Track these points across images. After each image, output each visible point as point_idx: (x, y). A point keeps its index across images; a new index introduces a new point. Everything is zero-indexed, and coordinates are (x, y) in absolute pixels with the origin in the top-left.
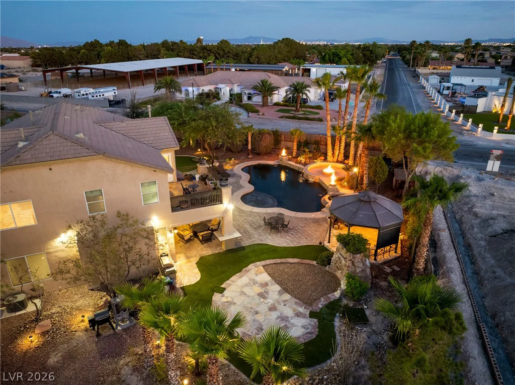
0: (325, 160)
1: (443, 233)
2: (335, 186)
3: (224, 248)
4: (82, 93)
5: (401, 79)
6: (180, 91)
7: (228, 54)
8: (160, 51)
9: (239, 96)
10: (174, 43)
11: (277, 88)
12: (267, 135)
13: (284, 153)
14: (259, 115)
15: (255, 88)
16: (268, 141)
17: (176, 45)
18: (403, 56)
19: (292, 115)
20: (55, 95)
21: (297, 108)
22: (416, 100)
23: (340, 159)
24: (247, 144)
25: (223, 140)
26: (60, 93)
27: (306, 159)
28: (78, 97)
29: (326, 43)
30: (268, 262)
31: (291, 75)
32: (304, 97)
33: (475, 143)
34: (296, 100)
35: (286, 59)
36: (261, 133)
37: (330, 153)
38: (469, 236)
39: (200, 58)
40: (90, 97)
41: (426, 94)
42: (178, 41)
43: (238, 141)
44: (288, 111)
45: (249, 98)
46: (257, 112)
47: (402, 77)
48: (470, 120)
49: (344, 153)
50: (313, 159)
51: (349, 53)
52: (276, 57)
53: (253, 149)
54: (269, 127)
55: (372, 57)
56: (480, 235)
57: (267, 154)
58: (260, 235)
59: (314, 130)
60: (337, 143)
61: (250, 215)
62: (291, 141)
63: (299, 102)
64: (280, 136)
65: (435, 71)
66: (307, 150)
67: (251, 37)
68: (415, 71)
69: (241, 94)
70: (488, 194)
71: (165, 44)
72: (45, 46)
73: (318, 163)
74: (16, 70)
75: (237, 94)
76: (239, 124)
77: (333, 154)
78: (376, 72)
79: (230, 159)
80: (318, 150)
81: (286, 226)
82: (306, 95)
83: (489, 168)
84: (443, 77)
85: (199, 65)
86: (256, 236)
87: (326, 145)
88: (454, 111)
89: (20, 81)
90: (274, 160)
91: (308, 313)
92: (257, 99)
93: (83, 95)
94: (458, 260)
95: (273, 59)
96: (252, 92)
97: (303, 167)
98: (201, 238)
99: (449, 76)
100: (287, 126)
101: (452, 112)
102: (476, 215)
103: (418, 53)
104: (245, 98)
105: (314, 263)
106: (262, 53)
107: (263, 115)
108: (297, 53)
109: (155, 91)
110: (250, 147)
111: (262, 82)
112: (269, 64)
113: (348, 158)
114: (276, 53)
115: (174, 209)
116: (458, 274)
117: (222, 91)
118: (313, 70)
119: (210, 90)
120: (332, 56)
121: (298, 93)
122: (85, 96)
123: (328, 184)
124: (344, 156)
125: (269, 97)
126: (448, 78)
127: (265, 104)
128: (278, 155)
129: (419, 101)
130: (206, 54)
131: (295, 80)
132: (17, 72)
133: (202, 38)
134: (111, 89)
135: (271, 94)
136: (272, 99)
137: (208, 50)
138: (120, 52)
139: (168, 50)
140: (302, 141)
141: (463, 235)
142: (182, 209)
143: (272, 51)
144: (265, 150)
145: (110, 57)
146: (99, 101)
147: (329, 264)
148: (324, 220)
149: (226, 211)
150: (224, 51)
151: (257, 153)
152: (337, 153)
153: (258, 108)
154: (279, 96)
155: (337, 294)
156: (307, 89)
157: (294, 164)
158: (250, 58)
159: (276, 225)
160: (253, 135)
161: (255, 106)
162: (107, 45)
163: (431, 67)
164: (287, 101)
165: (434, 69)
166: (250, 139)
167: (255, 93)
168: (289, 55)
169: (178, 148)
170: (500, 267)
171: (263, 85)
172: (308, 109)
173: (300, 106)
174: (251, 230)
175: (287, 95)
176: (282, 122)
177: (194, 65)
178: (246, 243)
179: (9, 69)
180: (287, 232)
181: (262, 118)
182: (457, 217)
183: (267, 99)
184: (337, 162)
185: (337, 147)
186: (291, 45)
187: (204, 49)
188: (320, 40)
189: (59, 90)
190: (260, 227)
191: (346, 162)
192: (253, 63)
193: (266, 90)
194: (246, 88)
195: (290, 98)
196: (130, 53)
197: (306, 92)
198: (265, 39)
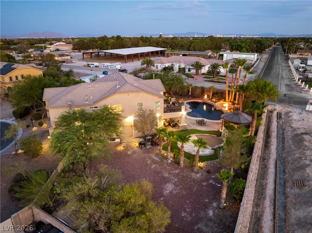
0: (225, 101)
1: (274, 133)
2: (227, 111)
3: (181, 129)
4: (105, 65)
5: (277, 61)
6: (154, 66)
7: (177, 45)
8: (139, 42)
9: (184, 69)
10: (147, 38)
11: (204, 66)
12: (198, 89)
13: (206, 97)
14: (194, 79)
15: (192, 65)
16: (199, 91)
17: (148, 39)
18: (283, 46)
19: (211, 80)
20: (91, 66)
21: (214, 76)
22: (282, 74)
23: (232, 101)
24: (189, 93)
25: (179, 90)
26: (94, 65)
27: (216, 100)
28: (103, 67)
29: (236, 36)
30: (197, 134)
31: (212, 58)
32: (218, 70)
33: (306, 97)
34: (213, 72)
35: (210, 48)
36: (196, 87)
37: (227, 98)
38: (285, 134)
39: (162, 47)
40: (109, 67)
41: (290, 70)
42: (149, 36)
43: (186, 90)
44: (209, 78)
45: (189, 70)
46: (193, 77)
47: (278, 59)
48: (307, 85)
49: (234, 98)
50: (220, 100)
51: (247, 45)
52: (204, 47)
53: (192, 94)
54: (199, 85)
55: (262, 47)
56: (290, 135)
57: (198, 97)
58: (194, 126)
59: (222, 88)
60: (231, 94)
61: (190, 120)
62: (209, 92)
63: (215, 73)
64: (205, 89)
65: (301, 56)
66: (216, 96)
67: (189, 32)
68: (288, 56)
69: (185, 68)
70: (302, 120)
71: (142, 38)
72: (73, 37)
73: (221, 102)
74: (65, 51)
75: (183, 68)
76: (186, 83)
77: (229, 98)
78: (263, 56)
79: (181, 99)
80: (222, 96)
81: (205, 124)
82: (219, 70)
83: (307, 109)
84: (303, 61)
85: (161, 51)
86: (193, 127)
87: (225, 94)
88: (300, 80)
89: (71, 58)
90: (201, 100)
91: (211, 148)
92: (193, 71)
93: (106, 66)
94: (277, 142)
95: (202, 48)
96: (191, 67)
97: (214, 103)
98: (172, 125)
99: (307, 60)
100: (207, 85)
101: (299, 81)
102: (292, 127)
103: (290, 45)
104: (187, 70)
105: (215, 136)
106: (197, 45)
107: (196, 79)
108: (216, 44)
109: (142, 65)
110: (190, 94)
111: (196, 62)
112: (200, 51)
113: (235, 100)
114: (204, 45)
115: (164, 112)
116: (275, 146)
117: (175, 66)
118: (225, 55)
119: (169, 66)
120: (237, 47)
121: (215, 69)
122: (107, 67)
123: (224, 110)
124: (234, 100)
125: (199, 70)
126: (306, 61)
127: (197, 74)
128: (203, 98)
129: (284, 74)
130: (165, 45)
131: (214, 61)
132: (65, 52)
133: (161, 33)
134: (118, 63)
135: (201, 69)
136: (201, 71)
137: (166, 43)
138: (118, 43)
139: (143, 42)
140: (215, 92)
141: (283, 134)
142: (167, 112)
143: (202, 43)
144: (197, 95)
145: (113, 45)
146: (114, 69)
147: (221, 136)
148: (221, 123)
149: (182, 115)
150: (175, 43)
151: (193, 97)
152: (230, 98)
153: (193, 76)
154: (205, 70)
155: (222, 145)
156: (220, 67)
157: (210, 102)
158: (190, 48)
159: (201, 123)
160: (192, 88)
161: (192, 74)
162: (110, 38)
163: (298, 54)
164: (209, 73)
165: (301, 55)
166: (190, 90)
167: (192, 68)
168: (212, 46)
169: (165, 91)
170: (293, 145)
171: (197, 64)
172: (220, 77)
173: (216, 76)
174: (191, 125)
175: (209, 70)
176: (205, 83)
177: (159, 51)
178: (189, 128)
179: (61, 51)
180: (205, 126)
181: (195, 81)
182: (283, 128)
183: (199, 71)
184: (230, 102)
185: (230, 95)
186: (213, 40)
187: (165, 42)
188: (232, 35)
189: (93, 64)
190: (194, 124)
191: (234, 102)
192: (191, 51)
193: (198, 66)
194: (188, 65)
195: (211, 71)
196: (123, 43)
197: (219, 68)
198: (198, 34)
